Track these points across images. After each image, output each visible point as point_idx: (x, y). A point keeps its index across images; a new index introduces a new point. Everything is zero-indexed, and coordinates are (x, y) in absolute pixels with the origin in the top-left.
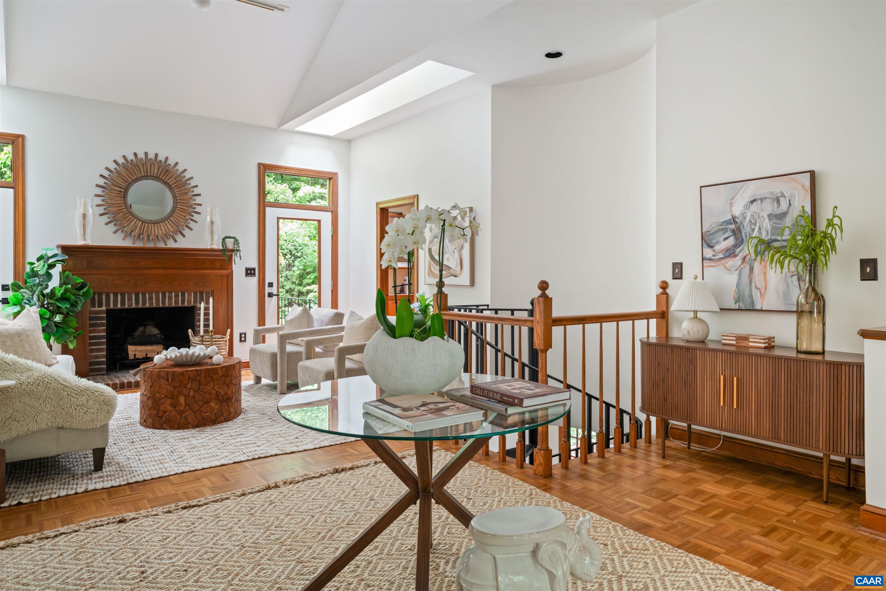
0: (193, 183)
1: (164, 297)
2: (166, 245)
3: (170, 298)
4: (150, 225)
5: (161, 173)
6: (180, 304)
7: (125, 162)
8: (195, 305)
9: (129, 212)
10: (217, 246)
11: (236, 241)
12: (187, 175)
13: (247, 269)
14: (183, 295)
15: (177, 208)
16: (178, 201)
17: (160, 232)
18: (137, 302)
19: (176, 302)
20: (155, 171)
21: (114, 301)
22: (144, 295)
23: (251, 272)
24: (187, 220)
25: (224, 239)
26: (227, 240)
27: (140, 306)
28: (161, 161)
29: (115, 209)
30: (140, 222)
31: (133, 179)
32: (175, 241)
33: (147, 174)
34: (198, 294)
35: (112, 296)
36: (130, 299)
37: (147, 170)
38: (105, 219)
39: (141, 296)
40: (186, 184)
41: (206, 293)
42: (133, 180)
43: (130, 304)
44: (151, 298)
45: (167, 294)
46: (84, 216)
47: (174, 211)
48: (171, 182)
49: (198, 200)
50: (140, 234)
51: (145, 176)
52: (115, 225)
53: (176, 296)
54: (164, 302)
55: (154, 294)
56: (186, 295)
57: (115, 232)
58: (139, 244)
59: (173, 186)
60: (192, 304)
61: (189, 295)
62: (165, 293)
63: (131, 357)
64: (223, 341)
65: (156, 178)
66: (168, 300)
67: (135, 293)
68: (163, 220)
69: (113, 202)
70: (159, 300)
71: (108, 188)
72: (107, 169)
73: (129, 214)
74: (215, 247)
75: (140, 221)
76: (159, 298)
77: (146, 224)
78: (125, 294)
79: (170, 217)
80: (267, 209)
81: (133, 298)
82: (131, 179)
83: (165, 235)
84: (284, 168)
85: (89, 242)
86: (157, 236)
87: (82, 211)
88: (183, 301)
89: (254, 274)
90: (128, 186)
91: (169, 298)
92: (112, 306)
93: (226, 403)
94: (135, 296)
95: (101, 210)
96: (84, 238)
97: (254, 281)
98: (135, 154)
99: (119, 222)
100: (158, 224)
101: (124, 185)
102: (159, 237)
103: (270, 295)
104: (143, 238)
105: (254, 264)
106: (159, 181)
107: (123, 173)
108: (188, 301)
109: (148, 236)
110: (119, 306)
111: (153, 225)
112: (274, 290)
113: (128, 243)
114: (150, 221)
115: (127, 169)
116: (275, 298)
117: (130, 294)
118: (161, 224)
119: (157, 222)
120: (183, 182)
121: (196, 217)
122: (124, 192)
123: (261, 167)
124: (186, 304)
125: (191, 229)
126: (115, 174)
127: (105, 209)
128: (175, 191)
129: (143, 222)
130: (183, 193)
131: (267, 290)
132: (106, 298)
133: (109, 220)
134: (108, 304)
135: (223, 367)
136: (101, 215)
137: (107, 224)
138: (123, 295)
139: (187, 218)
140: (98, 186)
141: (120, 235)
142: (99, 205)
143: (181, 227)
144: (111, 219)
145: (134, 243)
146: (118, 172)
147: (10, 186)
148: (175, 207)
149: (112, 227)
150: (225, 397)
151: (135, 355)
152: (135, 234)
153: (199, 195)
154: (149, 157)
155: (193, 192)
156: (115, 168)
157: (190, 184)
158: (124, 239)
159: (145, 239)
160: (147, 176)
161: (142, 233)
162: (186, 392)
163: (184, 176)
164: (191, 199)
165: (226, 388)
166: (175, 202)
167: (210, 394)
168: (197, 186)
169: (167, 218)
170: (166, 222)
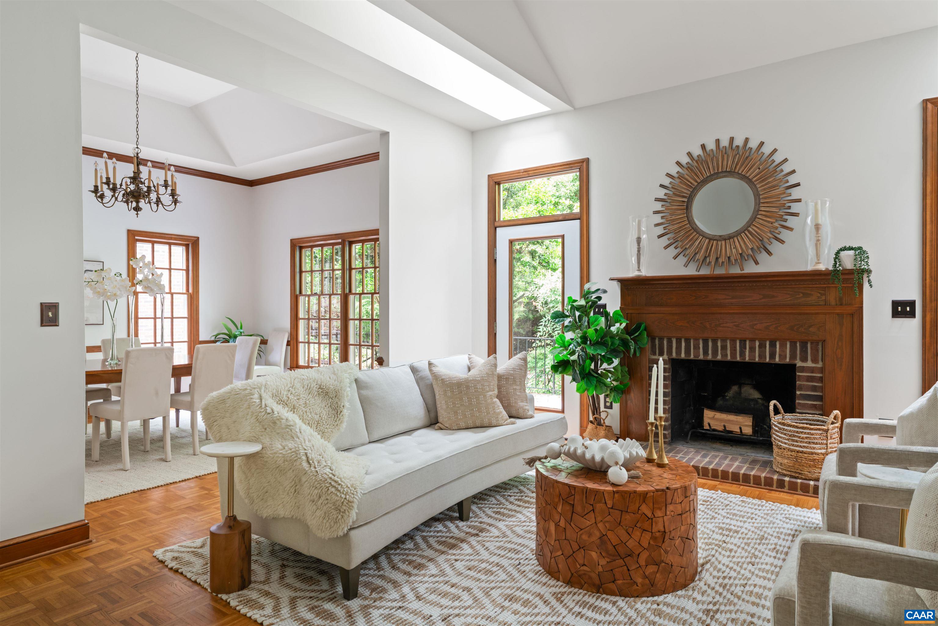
0: (787, 168)
1: (743, 347)
2: (742, 269)
3: (752, 349)
4: (720, 243)
5: (737, 164)
6: (768, 360)
7: (690, 161)
8: (793, 362)
9: (693, 228)
10: (826, 265)
11: (860, 252)
12: (778, 158)
13: (896, 303)
14: (773, 345)
15: (760, 213)
16: (762, 201)
17: (734, 251)
18: (706, 353)
19: (762, 355)
20: (728, 164)
21: (677, 348)
22: (715, 341)
23: (904, 309)
24: (776, 228)
25: (837, 253)
26: (843, 254)
27: (710, 357)
28: (738, 147)
29: (676, 226)
30: (707, 240)
31: (699, 181)
32: (757, 263)
33: (718, 170)
34: (798, 345)
35: (674, 341)
36: (697, 347)
37: (718, 164)
38: (665, 241)
39: (710, 344)
40: (775, 171)
41: (812, 343)
42: (699, 183)
43: (697, 355)
44: (724, 348)
45: (748, 343)
46: (639, 240)
47: (756, 217)
48: (751, 174)
49: (795, 193)
50: (705, 257)
51: (715, 174)
52: (676, 248)
53: (762, 346)
54: (742, 354)
55: (728, 341)
56: (778, 346)
57: (675, 258)
58: (705, 271)
59: (754, 179)
60: (788, 360)
61: (783, 346)
62: (745, 341)
63: (706, 427)
65: (730, 173)
66: (749, 352)
67: (703, 340)
68: (738, 234)
69: (674, 217)
70: (735, 350)
71: (669, 201)
72: (668, 175)
73: (692, 231)
74: (822, 267)
75: (707, 238)
76: (736, 347)
77: (715, 242)
78: (690, 340)
79: (750, 226)
81: (701, 346)
82: (697, 182)
83: (741, 254)
85: (645, 272)
86: (729, 258)
87: (636, 236)
88: (772, 355)
89: (911, 314)
90: (692, 192)
91: (750, 348)
92: (674, 355)
93: (621, 561)
94: (703, 343)
95: (660, 230)
96: (639, 267)
97: (912, 325)
98: (703, 147)
99: (680, 244)
100: (732, 240)
101: (687, 192)
102: (732, 259)
104: (710, 262)
105: (912, 293)
106: (734, 177)
107: (687, 177)
108: (780, 355)
109: (717, 259)
110: (683, 356)
111: (723, 242)
113: (691, 271)
114: (720, 236)
115: (691, 170)
117: (696, 340)
118: (736, 239)
119: (730, 237)
120: (771, 170)
121: (791, 221)
122: (688, 202)
123: (930, 106)
124: (777, 359)
125: (782, 241)
126: (678, 180)
127: (664, 228)
128: (758, 186)
129: (710, 239)
130: (770, 187)
132: (667, 344)
133: (669, 242)
134: (670, 352)
135: (617, 492)
136: (660, 237)
137: (666, 247)
138: (688, 341)
139: (776, 224)
140: (657, 200)
141: (682, 260)
142: (657, 225)
143: (765, 240)
144: (672, 241)
145: (698, 270)
146: (681, 176)
147: (577, 217)
148: (757, 211)
149: (672, 251)
150: (621, 550)
151: (709, 424)
152: (700, 256)
153: (798, 185)
154: (721, 146)
155: (787, 181)
156: (678, 172)
157: (782, 171)
158: (686, 265)
159: (713, 263)
160: (718, 173)
161: (709, 255)
162: (557, 517)
163: (773, 161)
164: (784, 193)
165: (621, 532)
166: (758, 203)
167: (590, 535)
168: (793, 172)
169: (745, 229)
170: (743, 235)
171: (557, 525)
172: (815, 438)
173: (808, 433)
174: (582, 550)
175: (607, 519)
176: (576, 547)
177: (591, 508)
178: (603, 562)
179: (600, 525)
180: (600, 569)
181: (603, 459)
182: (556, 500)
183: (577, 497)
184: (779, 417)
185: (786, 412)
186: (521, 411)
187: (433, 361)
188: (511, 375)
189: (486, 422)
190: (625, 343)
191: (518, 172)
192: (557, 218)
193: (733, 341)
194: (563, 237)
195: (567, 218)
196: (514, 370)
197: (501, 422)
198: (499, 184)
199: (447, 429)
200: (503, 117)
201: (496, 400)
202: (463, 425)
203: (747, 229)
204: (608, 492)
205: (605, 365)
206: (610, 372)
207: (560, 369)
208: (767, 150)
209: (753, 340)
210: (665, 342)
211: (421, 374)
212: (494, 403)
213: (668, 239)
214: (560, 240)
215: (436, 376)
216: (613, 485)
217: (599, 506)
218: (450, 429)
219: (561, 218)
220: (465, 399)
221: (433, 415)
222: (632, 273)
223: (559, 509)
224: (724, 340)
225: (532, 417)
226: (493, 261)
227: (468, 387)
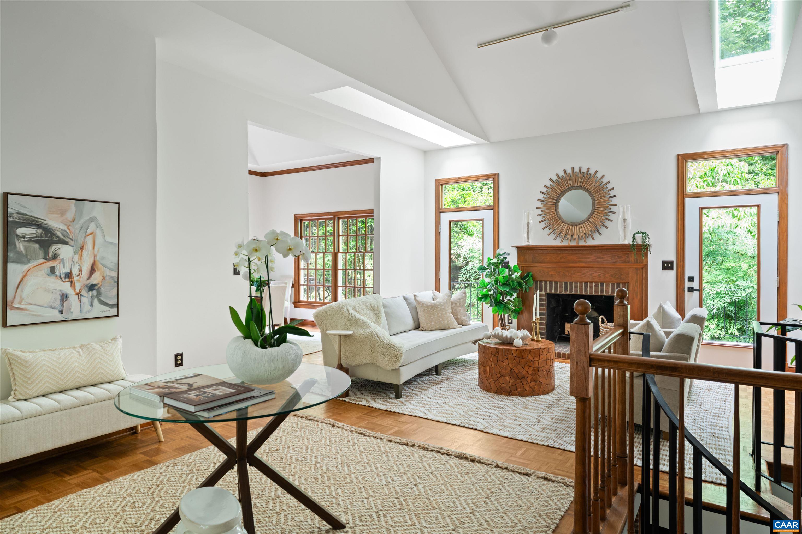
0: (609, 186)
1: (586, 286)
2: (586, 242)
3: (591, 287)
4: (573, 227)
5: (583, 183)
6: (599, 293)
7: (557, 179)
8: (612, 295)
11: (646, 236)
12: (605, 180)
13: (664, 263)
14: (602, 285)
15: (595, 211)
16: (596, 204)
17: (581, 232)
18: (566, 290)
19: (596, 291)
20: (579, 182)
21: (550, 287)
22: (571, 283)
23: (668, 265)
24: (604, 220)
25: (634, 235)
26: (637, 235)
27: (568, 292)
28: (584, 172)
29: (549, 216)
30: (567, 225)
32: (593, 239)
33: (573, 185)
34: (615, 285)
35: (548, 283)
36: (561, 287)
37: (573, 182)
38: (543, 225)
39: (568, 285)
40: (603, 188)
41: (622, 284)
42: (562, 192)
43: (561, 291)
44: (576, 287)
45: (589, 284)
46: (528, 224)
47: (593, 213)
48: (591, 189)
49: (614, 201)
50: (566, 235)
51: (571, 187)
52: (549, 229)
53: (596, 286)
54: (586, 290)
55: (578, 283)
56: (605, 286)
57: (549, 235)
58: (565, 243)
59: (592, 192)
60: (610, 293)
61: (607, 286)
62: (587, 283)
63: (566, 333)
65: (580, 187)
66: (590, 289)
67: (565, 282)
68: (584, 222)
69: (548, 211)
70: (582, 288)
71: (545, 201)
73: (559, 219)
74: (627, 242)
76: (582, 286)
77: (571, 226)
79: (590, 218)
80: (687, 200)
81: (563, 286)
83: (585, 234)
84: (709, 154)
85: (532, 243)
86: (579, 236)
87: (526, 221)
88: (602, 291)
89: (672, 268)
90: (558, 197)
92: (548, 291)
93: (520, 380)
94: (565, 284)
95: (540, 218)
96: (528, 240)
97: (672, 275)
98: (565, 171)
99: (552, 227)
100: (580, 226)
101: (556, 197)
102: (580, 236)
103: (691, 290)
104: (568, 238)
105: (672, 257)
106: (581, 190)
107: (555, 188)
108: (606, 291)
109: (572, 236)
110: (553, 292)
111: (576, 227)
112: (695, 285)
113: (557, 243)
114: (574, 223)
115: (558, 184)
116: (696, 294)
117: (561, 282)
118: (582, 225)
119: (579, 224)
120: (601, 187)
121: (612, 216)
122: (556, 203)
123: (680, 158)
124: (604, 293)
125: (607, 227)
126: (551, 190)
127: (543, 217)
128: (594, 195)
129: (568, 225)
130: (601, 197)
131: (687, 284)
133: (545, 226)
134: (546, 289)
135: (518, 350)
136: (540, 222)
137: (544, 229)
138: (556, 283)
139: (604, 218)
140: (539, 200)
141: (553, 236)
142: (539, 215)
143: (598, 226)
144: (547, 225)
145: (562, 242)
146: (552, 188)
147: (492, 208)
148: (594, 210)
149: (547, 231)
150: (520, 375)
151: (568, 331)
152: (563, 234)
153: (615, 196)
154: (575, 171)
155: (610, 194)
156: (551, 185)
157: (607, 188)
158: (555, 239)
159: (570, 238)
160: (573, 187)
161: (568, 234)
162: (490, 364)
163: (602, 182)
164: (608, 200)
165: (520, 367)
166: (594, 205)
167: (506, 370)
168: (613, 189)
169: (587, 220)
170: (586, 223)
174: (502, 377)
175: (513, 362)
176: (499, 375)
177: (506, 358)
178: (511, 381)
179: (510, 365)
180: (510, 385)
181: (511, 337)
182: (490, 355)
183: (500, 354)
184: (604, 325)
185: (608, 322)
186: (464, 321)
187: (416, 294)
188: (458, 301)
189: (447, 326)
190: (520, 284)
191: (455, 179)
192: (479, 209)
193: (581, 283)
194: (483, 220)
195: (485, 208)
196: (459, 299)
197: (455, 327)
198: (442, 185)
199: (426, 330)
200: (445, 145)
201: (451, 315)
202: (435, 328)
203: (588, 220)
204: (514, 350)
205: (508, 298)
206: (511, 301)
207: (483, 299)
208: (599, 175)
209: (591, 283)
210: (543, 284)
211: (409, 301)
212: (451, 316)
213: (545, 224)
214: (481, 222)
215: (418, 302)
216: (516, 347)
217: (510, 356)
218: (428, 330)
219: (481, 208)
220: (436, 314)
221: (417, 323)
222: (524, 243)
223: (491, 360)
224: (576, 282)
225: (470, 325)
226: (438, 234)
227: (437, 308)
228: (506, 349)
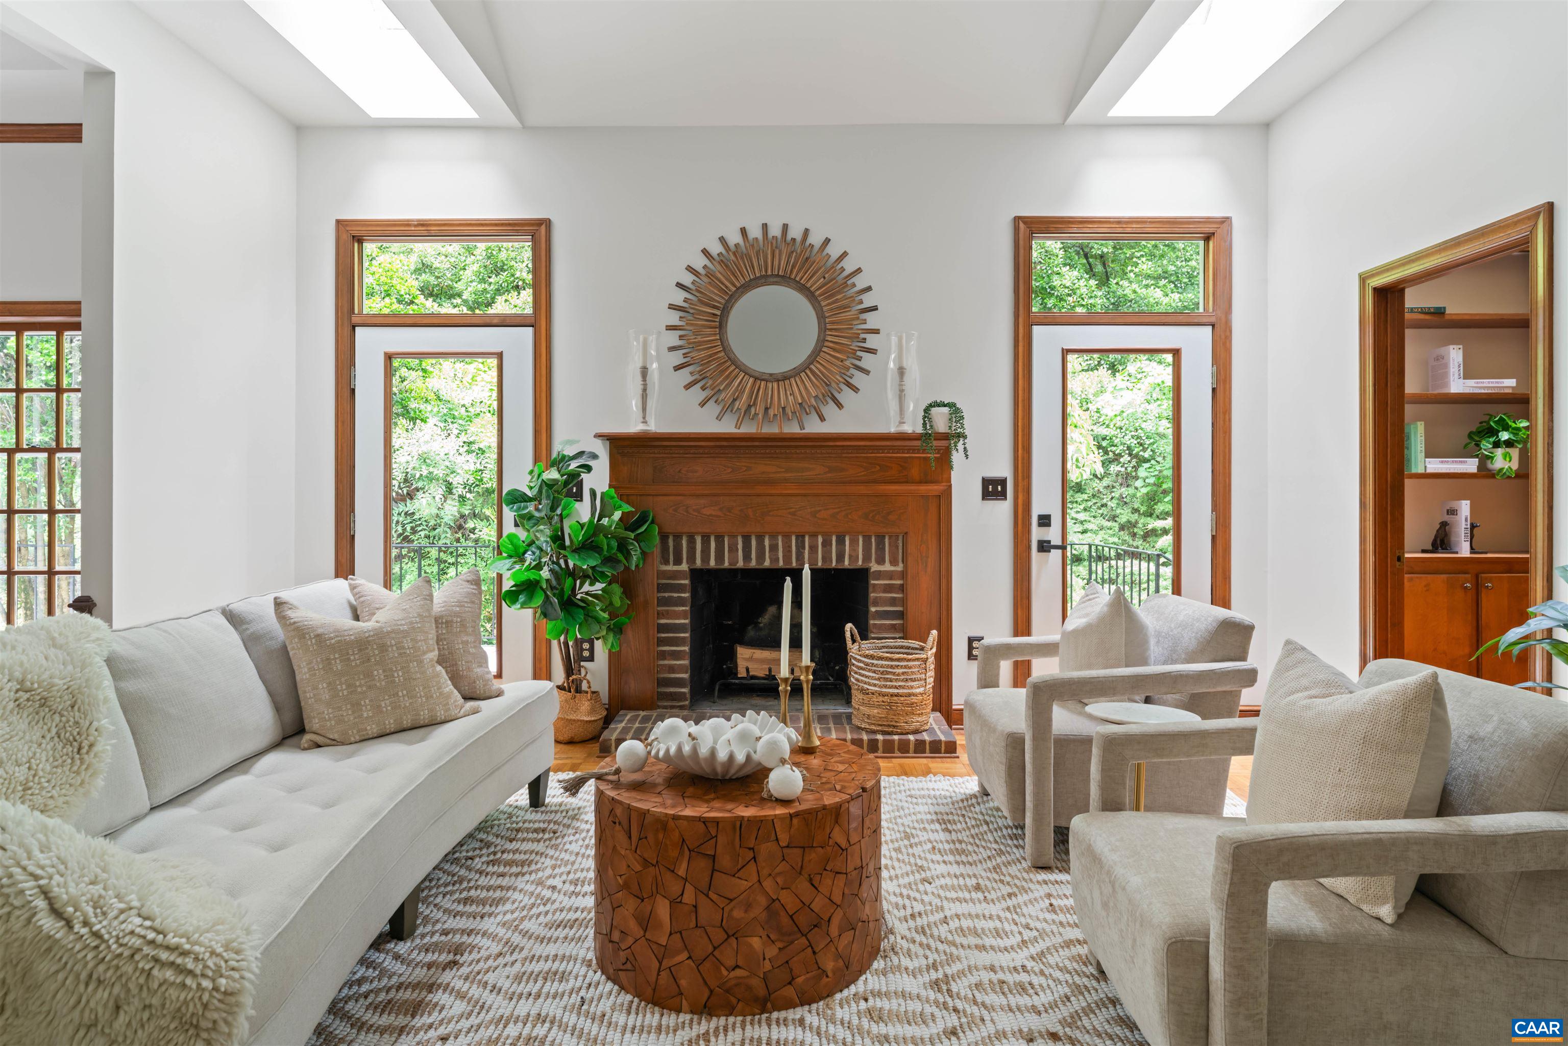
0: (860, 282)
1: (801, 546)
2: (802, 428)
3: (813, 548)
4: (770, 385)
5: (793, 267)
6: (834, 563)
7: (724, 252)
8: (865, 566)
9: (729, 359)
10: (913, 425)
11: (955, 412)
12: (849, 266)
13: (986, 482)
14: (841, 541)
15: (827, 344)
16: (829, 326)
17: (791, 398)
18: (747, 557)
19: (827, 557)
20: (781, 264)
21: (702, 551)
22: (760, 539)
23: (995, 488)
24: (848, 369)
25: (927, 410)
26: (935, 411)
27: (753, 564)
28: (794, 240)
29: (703, 354)
30: (751, 380)
31: (738, 285)
32: (822, 419)
33: (766, 271)
34: (873, 540)
35: (699, 540)
36: (733, 549)
37: (766, 262)
38: (685, 376)
39: (754, 543)
40: (845, 284)
41: (890, 537)
42: (738, 289)
43: (734, 561)
44: (773, 548)
45: (807, 539)
46: (644, 371)
47: (820, 351)
48: (815, 284)
49: (872, 320)
50: (749, 406)
51: (762, 277)
52: (703, 388)
53: (827, 544)
55: (780, 538)
56: (847, 543)
57: (702, 404)
58: (748, 428)
59: (818, 293)
60: (860, 563)
61: (854, 542)
62: (803, 537)
63: (742, 673)
64: (918, 659)
65: (784, 279)
66: (809, 553)
67: (743, 537)
68: (796, 373)
69: (699, 339)
70: (790, 551)
71: (691, 311)
72: (690, 269)
73: (729, 363)
74: (908, 428)
75: (751, 376)
76: (790, 547)
77: (763, 383)
78: (723, 537)
79: (812, 363)
80: (1035, 328)
81: (740, 546)
82: (734, 285)
83: (800, 404)
84: (1081, 222)
85: (654, 426)
86: (784, 408)
87: (639, 364)
88: (840, 557)
89: (1003, 495)
90: (728, 301)
91: (811, 547)
92: (698, 563)
93: (803, 940)
94: (743, 543)
95: (677, 358)
96: (644, 418)
97: (1003, 509)
98: (743, 231)
99: (710, 382)
100: (787, 382)
101: (720, 300)
102: (788, 411)
103: (1044, 546)
104: (756, 414)
105: (1003, 469)
106: (789, 286)
107: (719, 276)
108: (850, 556)
109: (767, 409)
110: (712, 563)
111: (775, 385)
112: (1053, 534)
113: (727, 427)
114: (771, 375)
115: (727, 266)
116: (1056, 554)
117: (733, 537)
118: (793, 380)
119: (784, 378)
120: (840, 282)
121: (867, 361)
122: (722, 316)
123: (1022, 225)
124: (847, 562)
125: (856, 389)
126: (706, 279)
127: (685, 355)
128: (823, 303)
129: (756, 379)
130: (839, 308)
131: (1037, 533)
132: (688, 545)
133: (691, 379)
134: (691, 558)
135: (797, 814)
136: (677, 368)
137: (688, 387)
138: (720, 539)
139: (848, 363)
140: (672, 307)
141: (713, 409)
142: (672, 349)
143: (834, 385)
144: (697, 377)
145: (738, 426)
146: (709, 274)
147: (528, 322)
148: (821, 342)
149: (697, 394)
150: (803, 920)
151: (747, 670)
152: (742, 403)
153: (875, 308)
154: (771, 234)
155: (861, 302)
156: (705, 267)
157: (854, 285)
158: (719, 418)
159: (760, 416)
160: (766, 276)
161: (755, 404)
162: (674, 888)
163: (843, 269)
164: (858, 318)
165: (802, 885)
166: (823, 329)
167: (748, 907)
168: (869, 289)
169: (805, 368)
170: (803, 375)
171: (675, 903)
172: (913, 673)
173: (905, 667)
174: (733, 941)
175: (779, 869)
176: (718, 936)
177: (751, 855)
178: (772, 951)
179: (768, 884)
180: (767, 966)
182: (674, 853)
183: (722, 839)
184: (856, 646)
185: (862, 640)
186: (480, 684)
187: (284, 595)
188: (457, 614)
189: (424, 716)
190: (623, 546)
191: (407, 223)
192: (488, 321)
193: (787, 537)
194: (500, 356)
195: (508, 322)
196: (460, 604)
197: (454, 712)
198: (360, 241)
199: (334, 743)
200: (376, 110)
201: (439, 668)
202: (373, 729)
203: (808, 367)
204: (781, 818)
205: (587, 587)
206: (595, 596)
207: (522, 598)
208: (834, 251)
209: (814, 536)
210: (684, 543)
211: (252, 628)
212: (438, 675)
213: (691, 373)
214: (493, 362)
215: (299, 631)
216: (785, 802)
217: (766, 849)
218: (343, 744)
219: (495, 321)
220: (378, 673)
221: (289, 716)
222: (634, 427)
223: (682, 872)
224: (773, 537)
225: (499, 694)
226: (347, 393)
227: (383, 648)
228: (751, 820)
